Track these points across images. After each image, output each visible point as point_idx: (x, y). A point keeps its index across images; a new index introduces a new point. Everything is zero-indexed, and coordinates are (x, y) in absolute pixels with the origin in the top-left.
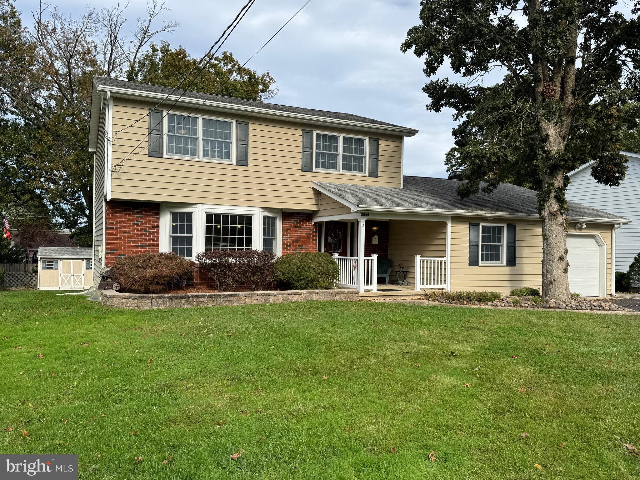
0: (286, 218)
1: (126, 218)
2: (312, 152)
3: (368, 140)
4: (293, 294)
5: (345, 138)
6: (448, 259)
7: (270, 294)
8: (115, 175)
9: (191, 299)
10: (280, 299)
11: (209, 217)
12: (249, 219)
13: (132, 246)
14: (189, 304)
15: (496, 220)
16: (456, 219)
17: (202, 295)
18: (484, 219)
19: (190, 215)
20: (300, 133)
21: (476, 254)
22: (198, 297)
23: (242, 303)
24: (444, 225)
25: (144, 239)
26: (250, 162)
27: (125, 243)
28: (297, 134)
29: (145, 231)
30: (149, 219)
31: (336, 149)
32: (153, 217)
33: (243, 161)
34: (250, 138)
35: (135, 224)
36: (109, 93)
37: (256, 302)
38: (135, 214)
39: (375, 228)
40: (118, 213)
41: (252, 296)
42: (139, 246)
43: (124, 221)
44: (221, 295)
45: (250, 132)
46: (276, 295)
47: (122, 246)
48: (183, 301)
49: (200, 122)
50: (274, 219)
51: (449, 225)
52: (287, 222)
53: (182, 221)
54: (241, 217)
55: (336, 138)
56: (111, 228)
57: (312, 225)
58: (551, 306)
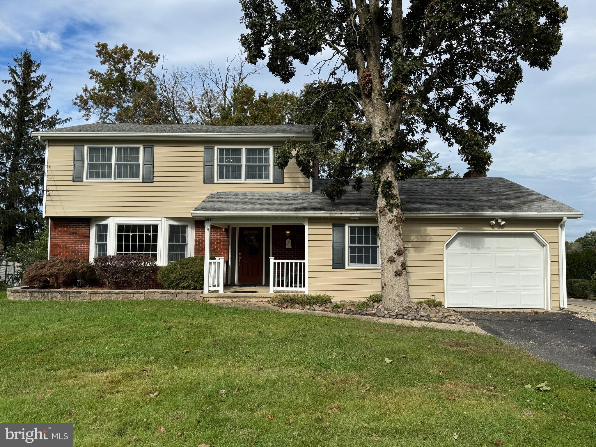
0: (197, 226)
1: (64, 231)
2: (213, 165)
3: (271, 149)
4: (134, 293)
5: (248, 151)
6: (306, 261)
8: (49, 198)
10: (121, 297)
11: (120, 228)
12: (155, 228)
13: (68, 252)
14: (45, 298)
16: (314, 221)
18: (348, 219)
19: (107, 225)
20: (202, 149)
21: (341, 256)
24: (303, 227)
25: (77, 246)
26: (155, 179)
27: (63, 250)
28: (199, 151)
29: (78, 241)
30: (82, 230)
31: (240, 160)
32: (84, 229)
33: (149, 179)
34: (156, 159)
35: (71, 235)
38: (71, 227)
39: (288, 232)
40: (59, 227)
42: (73, 252)
43: (63, 233)
45: (156, 154)
46: (118, 294)
47: (61, 252)
49: (114, 149)
50: (185, 227)
51: (307, 227)
52: (198, 230)
53: (103, 231)
54: (148, 226)
55: (240, 151)
56: (54, 238)
57: (223, 232)
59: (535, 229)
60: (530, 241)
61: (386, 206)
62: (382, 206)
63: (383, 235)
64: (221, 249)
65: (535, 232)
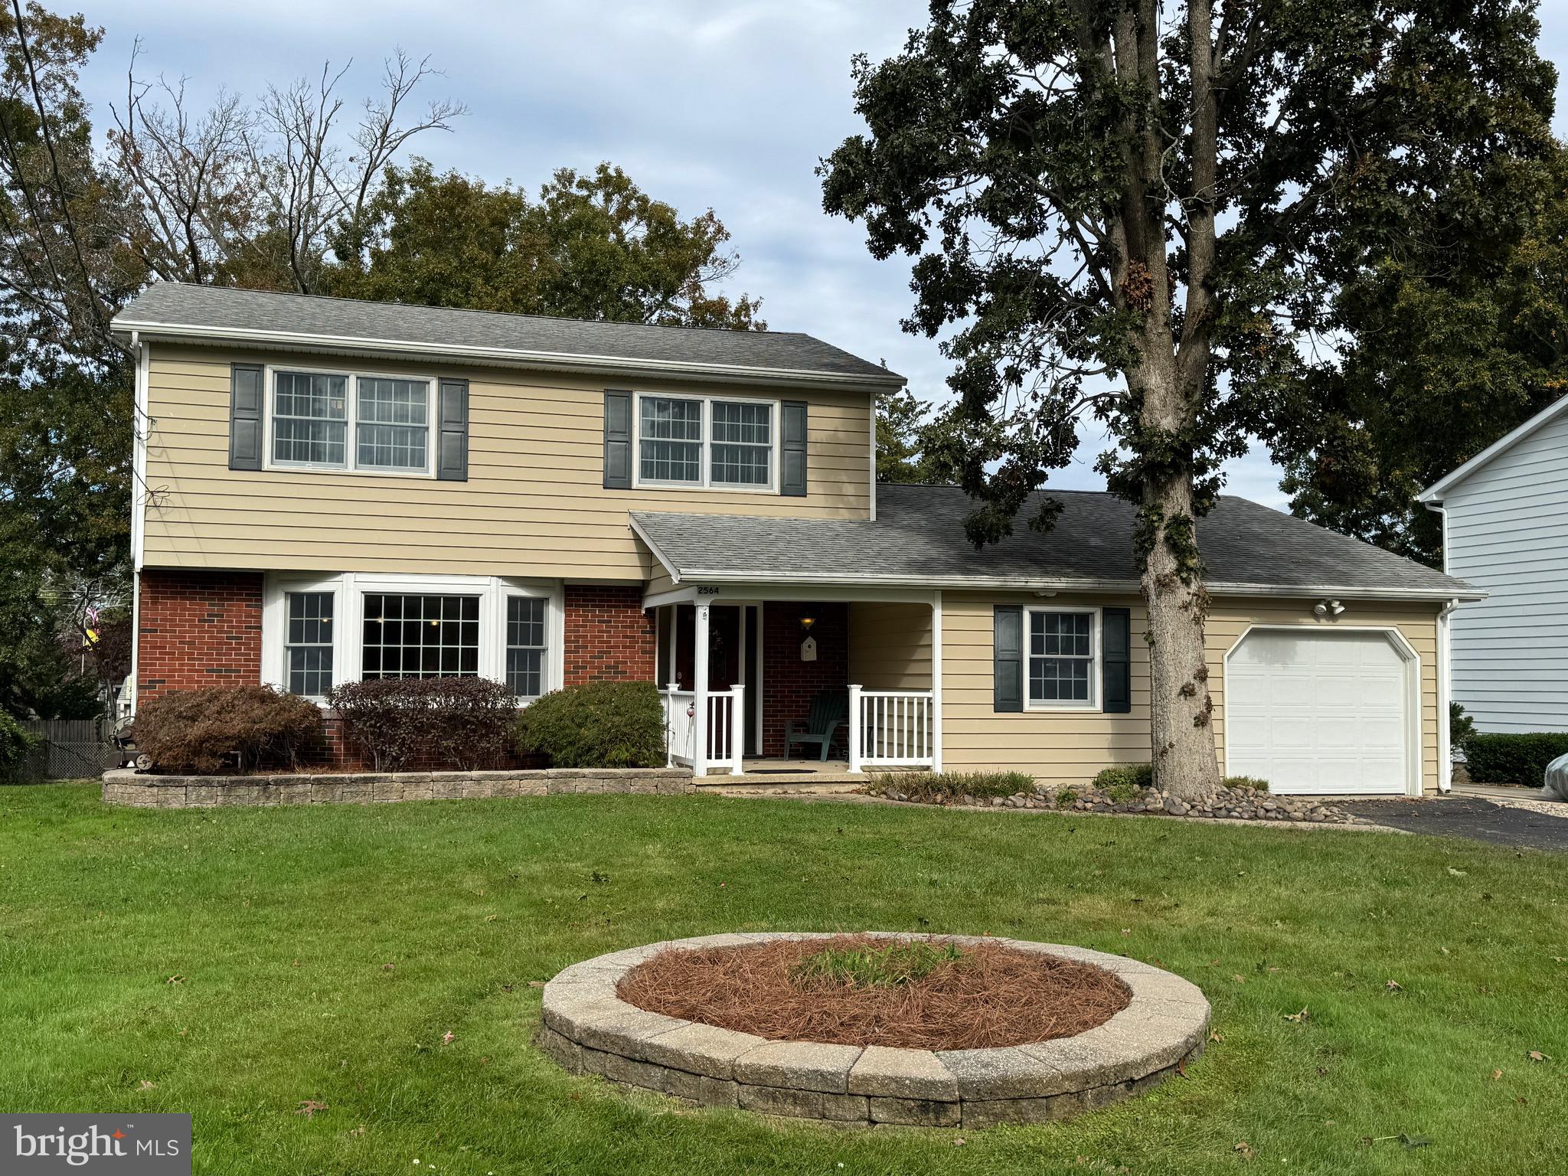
0: (572, 600)
1: (185, 609)
2: (629, 442)
3: (777, 408)
5: (717, 407)
6: (937, 695)
7: (463, 779)
8: (153, 514)
9: (272, 788)
11: (373, 603)
12: (471, 604)
13: (197, 671)
14: (268, 798)
15: (1062, 596)
16: (954, 597)
17: (298, 779)
18: (1033, 596)
19: (328, 598)
20: (600, 397)
21: (1014, 682)
22: (288, 783)
23: (394, 799)
24: (928, 612)
25: (225, 654)
26: (472, 472)
27: (183, 665)
28: (592, 402)
29: (228, 638)
30: (237, 609)
31: (695, 431)
32: (247, 606)
33: (454, 469)
34: (473, 416)
35: (205, 621)
36: (135, 335)
37: (429, 796)
38: (206, 599)
39: (808, 621)
40: (168, 598)
41: (419, 782)
42: (213, 671)
43: (180, 615)
44: (342, 779)
45: (473, 402)
47: (175, 670)
48: (255, 791)
49: (352, 385)
50: (541, 603)
51: (938, 613)
52: (575, 611)
53: (312, 612)
54: (452, 601)
55: (695, 406)
56: (150, 631)
57: (640, 617)
58: (1149, 807)
59: (1395, 623)
60: (1383, 647)
61: (1178, 571)
62: (1167, 571)
63: (1168, 638)
64: (637, 662)
65: (1394, 629)
